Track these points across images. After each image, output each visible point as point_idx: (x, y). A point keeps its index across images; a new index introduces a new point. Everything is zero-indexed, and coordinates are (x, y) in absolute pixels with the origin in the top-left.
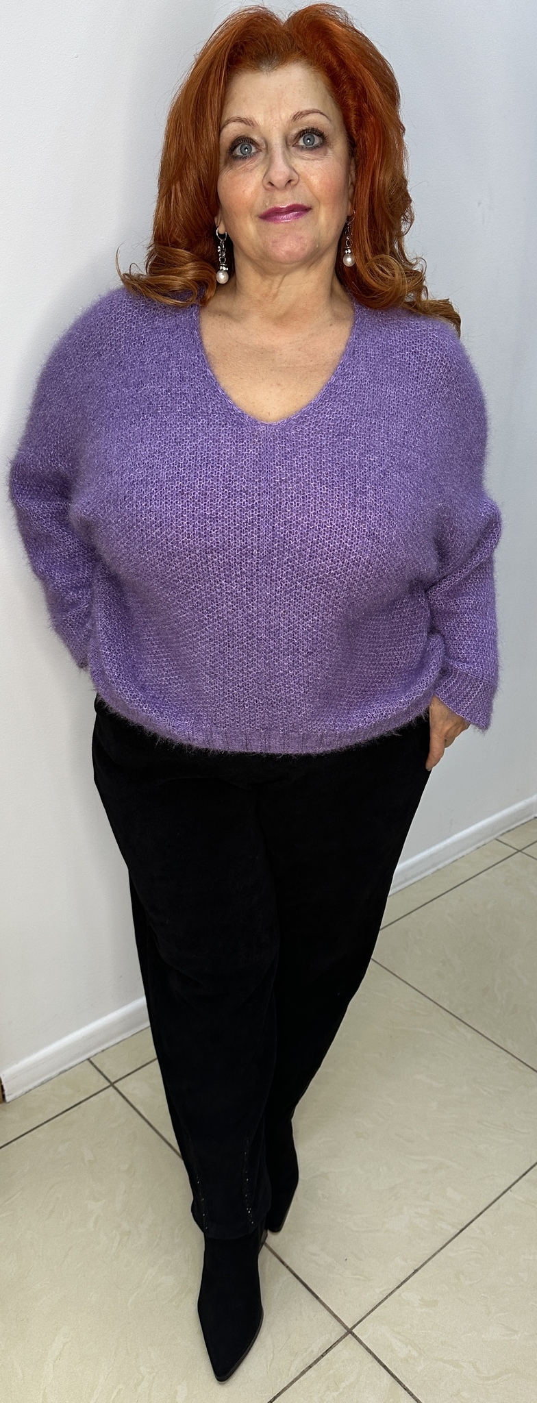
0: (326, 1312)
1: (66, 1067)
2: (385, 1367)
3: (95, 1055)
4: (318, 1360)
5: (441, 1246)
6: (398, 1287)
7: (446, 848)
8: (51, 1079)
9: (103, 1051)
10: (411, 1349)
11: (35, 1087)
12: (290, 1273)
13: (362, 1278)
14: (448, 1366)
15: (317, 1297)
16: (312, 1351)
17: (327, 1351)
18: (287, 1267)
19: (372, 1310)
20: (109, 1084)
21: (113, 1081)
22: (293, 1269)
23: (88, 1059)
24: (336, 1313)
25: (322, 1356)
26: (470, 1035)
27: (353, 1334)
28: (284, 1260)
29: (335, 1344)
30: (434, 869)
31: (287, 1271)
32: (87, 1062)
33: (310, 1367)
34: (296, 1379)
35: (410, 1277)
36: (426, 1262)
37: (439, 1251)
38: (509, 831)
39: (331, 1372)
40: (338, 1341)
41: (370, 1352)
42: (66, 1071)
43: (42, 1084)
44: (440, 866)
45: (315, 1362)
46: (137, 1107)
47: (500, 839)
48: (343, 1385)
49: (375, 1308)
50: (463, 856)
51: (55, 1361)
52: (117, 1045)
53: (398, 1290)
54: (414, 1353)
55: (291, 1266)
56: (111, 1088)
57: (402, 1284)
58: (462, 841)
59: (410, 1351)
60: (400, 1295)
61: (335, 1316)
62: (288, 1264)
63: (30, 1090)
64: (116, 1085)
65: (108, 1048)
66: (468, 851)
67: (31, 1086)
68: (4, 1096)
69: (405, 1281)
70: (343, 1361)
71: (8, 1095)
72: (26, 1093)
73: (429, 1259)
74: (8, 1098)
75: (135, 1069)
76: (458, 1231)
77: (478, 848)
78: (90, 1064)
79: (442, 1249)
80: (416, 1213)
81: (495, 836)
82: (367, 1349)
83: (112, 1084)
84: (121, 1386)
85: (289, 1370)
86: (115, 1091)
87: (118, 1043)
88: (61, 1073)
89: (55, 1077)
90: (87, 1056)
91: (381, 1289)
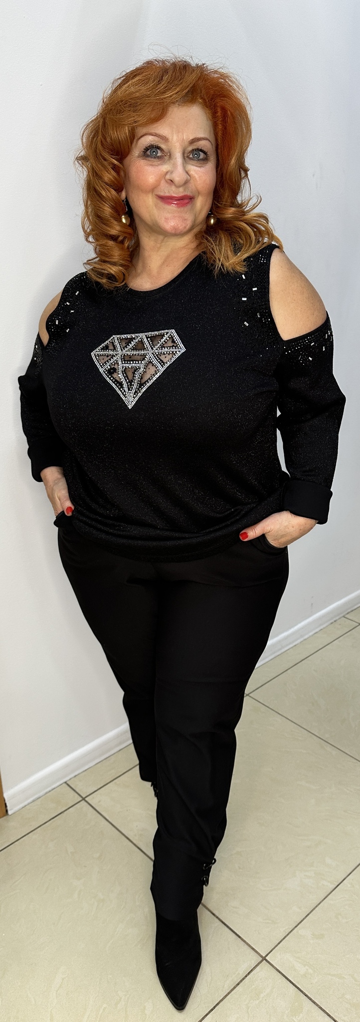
0: (246, 946)
1: (50, 789)
2: (290, 981)
3: (70, 779)
4: (243, 979)
5: (324, 897)
6: (296, 927)
7: (310, 624)
8: (40, 797)
9: (75, 776)
10: (308, 968)
11: (29, 804)
12: (219, 921)
13: (270, 922)
14: (334, 978)
15: (239, 937)
16: (239, 974)
17: (249, 973)
18: (217, 917)
19: (279, 943)
20: (81, 799)
21: (84, 796)
22: (221, 919)
23: (66, 782)
24: (254, 947)
25: (246, 976)
26: (335, 752)
27: (267, 960)
28: (214, 912)
29: (255, 968)
30: (302, 639)
31: (217, 920)
32: (64, 785)
33: (238, 984)
34: (229, 993)
35: (304, 919)
36: (314, 909)
37: (323, 900)
38: (352, 611)
39: (253, 987)
40: (257, 966)
41: (280, 972)
42: (50, 791)
43: (33, 801)
44: (306, 637)
45: (241, 981)
46: (103, 813)
47: (347, 616)
48: (262, 995)
49: (281, 942)
50: (321, 630)
51: (57, 991)
52: (84, 773)
53: (296, 929)
54: (310, 971)
55: (219, 917)
56: (83, 801)
57: (298, 924)
58: (320, 618)
59: (307, 970)
60: (298, 932)
61: (253, 949)
62: (217, 915)
63: (25, 806)
64: (86, 799)
65: (79, 774)
66: (324, 626)
67: (26, 803)
68: (7, 811)
69: (300, 922)
70: (261, 979)
71: (10, 810)
72: (23, 808)
73: (316, 906)
74: (10, 812)
75: (99, 787)
76: (335, 886)
77: (332, 623)
78: (66, 786)
79: (324, 899)
80: (305, 876)
81: (343, 615)
82: (277, 970)
83: (84, 799)
84: (105, 1006)
85: (223, 987)
86: (86, 803)
87: (86, 770)
88: (46, 793)
89: (42, 796)
90: (65, 780)
91: (284, 929)
